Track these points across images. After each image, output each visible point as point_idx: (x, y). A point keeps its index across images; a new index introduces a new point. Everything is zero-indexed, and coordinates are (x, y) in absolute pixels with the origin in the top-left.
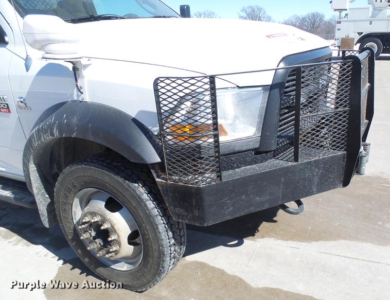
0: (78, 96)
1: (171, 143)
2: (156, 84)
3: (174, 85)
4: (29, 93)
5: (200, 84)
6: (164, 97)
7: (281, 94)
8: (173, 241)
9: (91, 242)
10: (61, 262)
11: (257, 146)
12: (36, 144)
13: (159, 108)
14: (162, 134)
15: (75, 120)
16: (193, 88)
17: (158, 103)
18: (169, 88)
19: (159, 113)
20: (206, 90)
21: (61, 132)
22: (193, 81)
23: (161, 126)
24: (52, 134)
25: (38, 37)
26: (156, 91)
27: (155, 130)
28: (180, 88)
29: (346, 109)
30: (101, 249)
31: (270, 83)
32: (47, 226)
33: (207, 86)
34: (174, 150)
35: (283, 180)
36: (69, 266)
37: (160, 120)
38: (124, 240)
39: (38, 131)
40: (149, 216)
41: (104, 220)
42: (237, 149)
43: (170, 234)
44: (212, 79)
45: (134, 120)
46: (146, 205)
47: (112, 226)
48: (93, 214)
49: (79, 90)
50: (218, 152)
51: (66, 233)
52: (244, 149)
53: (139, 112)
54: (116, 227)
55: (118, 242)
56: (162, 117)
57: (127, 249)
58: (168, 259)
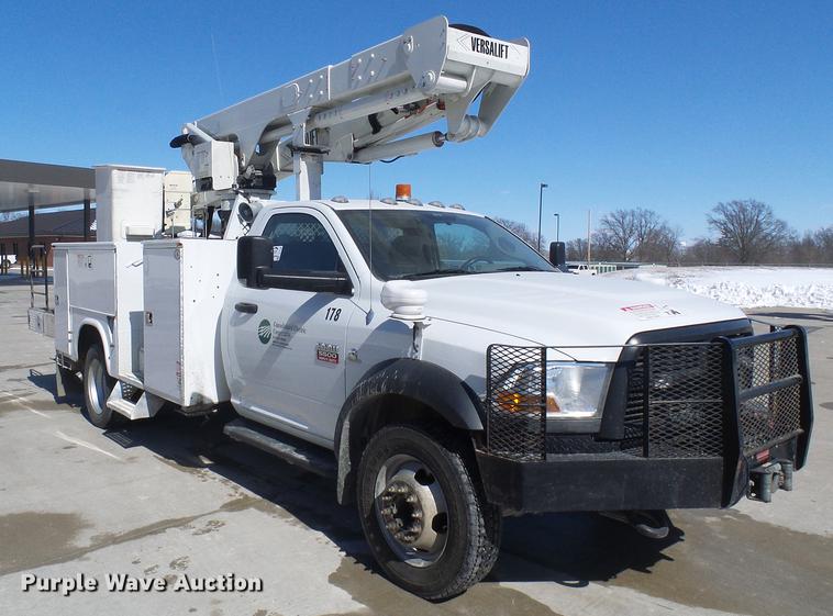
0: (412, 353)
1: (496, 410)
2: (489, 350)
3: (506, 353)
4: (364, 346)
5: (530, 354)
6: (495, 363)
7: (629, 374)
8: (483, 531)
9: (390, 521)
10: (344, 553)
11: (597, 430)
12: (359, 398)
13: (489, 373)
14: (488, 401)
15: (405, 378)
16: (523, 357)
17: (489, 368)
18: (500, 355)
19: (489, 378)
20: (537, 361)
21: (388, 388)
22: (524, 351)
23: (489, 393)
24: (379, 390)
25: (393, 300)
26: (489, 356)
27: (483, 396)
28: (511, 356)
29: (719, 400)
30: (399, 531)
31: (616, 360)
32: (340, 501)
33: (538, 357)
34: (499, 418)
35: (626, 476)
36: (352, 560)
37: (489, 385)
38: (429, 522)
39: (366, 385)
40: (461, 492)
41: (412, 492)
42: (570, 430)
43: (482, 520)
44: (544, 350)
45: (463, 384)
46: (460, 478)
47: (419, 500)
48: (400, 484)
49: (415, 348)
50: (544, 426)
51: (362, 509)
52: (579, 431)
53: (470, 376)
54: (423, 503)
55: (421, 522)
56: (492, 383)
57: (429, 535)
58: (475, 553)
